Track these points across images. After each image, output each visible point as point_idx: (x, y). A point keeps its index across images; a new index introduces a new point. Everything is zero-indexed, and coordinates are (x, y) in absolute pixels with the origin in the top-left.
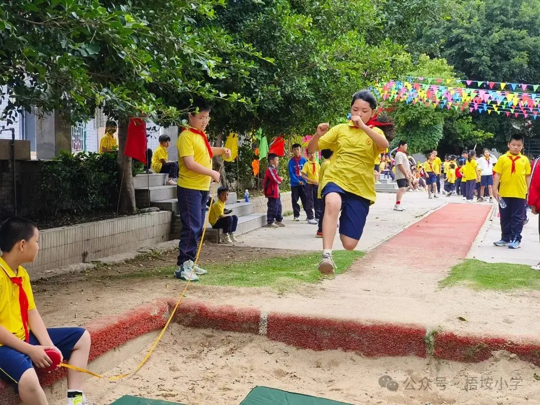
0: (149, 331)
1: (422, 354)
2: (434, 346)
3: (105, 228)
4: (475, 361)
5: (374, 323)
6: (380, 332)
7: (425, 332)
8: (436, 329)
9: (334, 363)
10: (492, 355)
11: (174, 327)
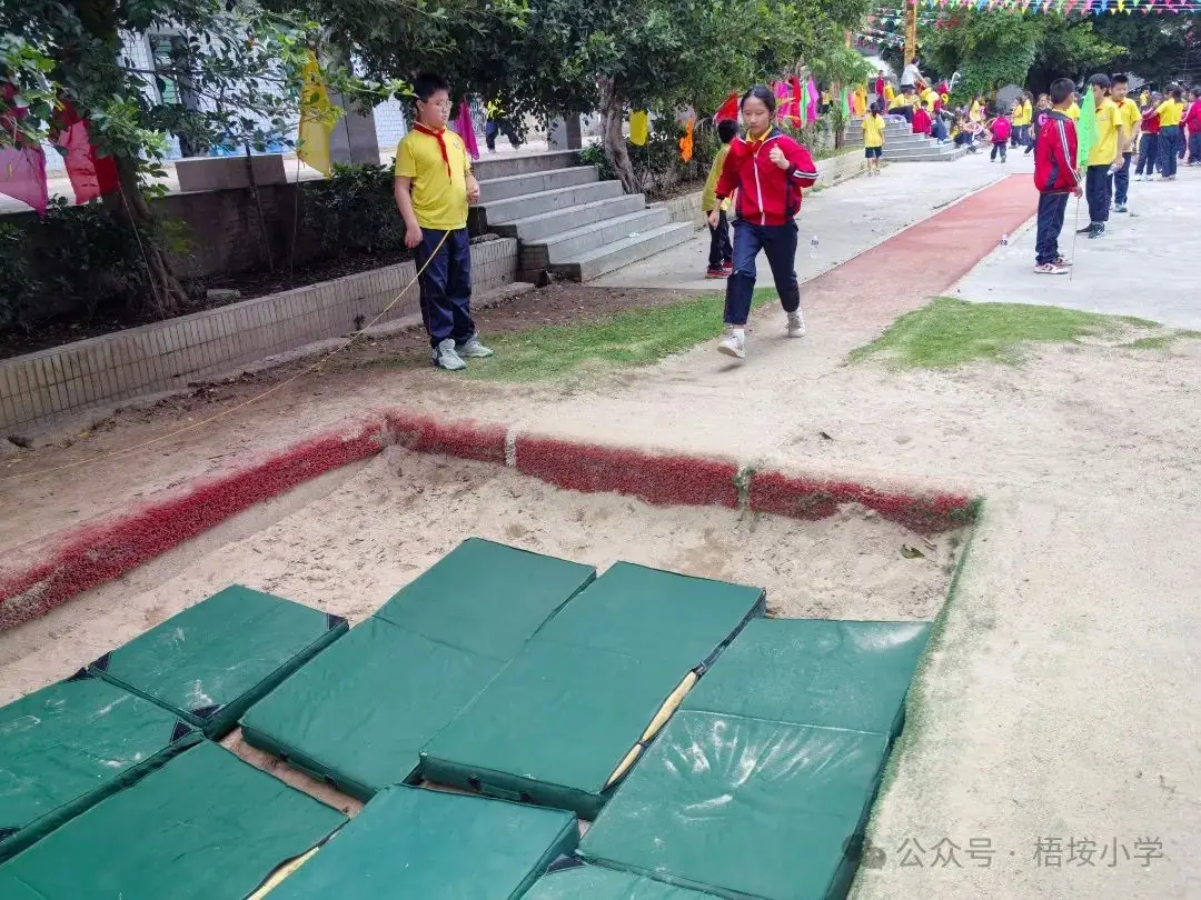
0: (342, 464)
1: (734, 505)
2: (750, 492)
4: (814, 518)
5: (663, 454)
6: (672, 468)
7: (736, 471)
8: (754, 465)
9: (603, 514)
10: (839, 510)
11: (394, 451)
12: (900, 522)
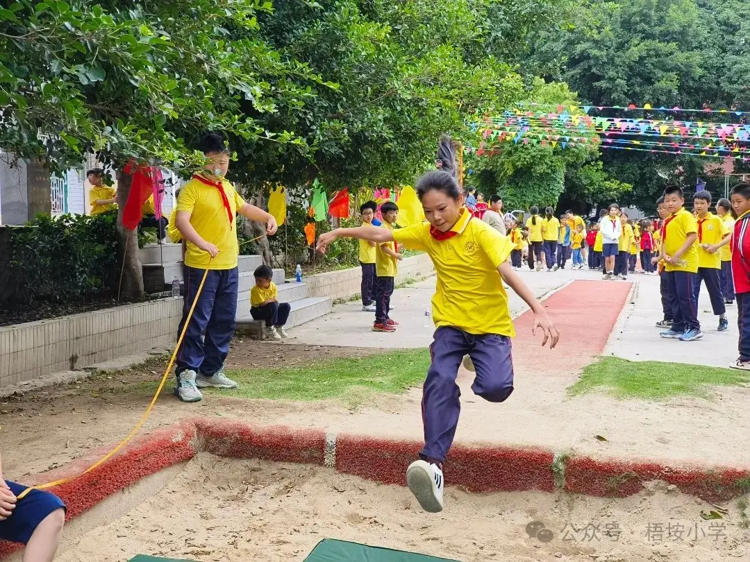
0: (170, 464)
1: (548, 487)
2: (565, 475)
3: (101, 320)
4: (622, 496)
5: (483, 447)
6: (492, 458)
7: (551, 457)
8: (567, 453)
10: (644, 487)
11: (204, 458)
12: (694, 495)
